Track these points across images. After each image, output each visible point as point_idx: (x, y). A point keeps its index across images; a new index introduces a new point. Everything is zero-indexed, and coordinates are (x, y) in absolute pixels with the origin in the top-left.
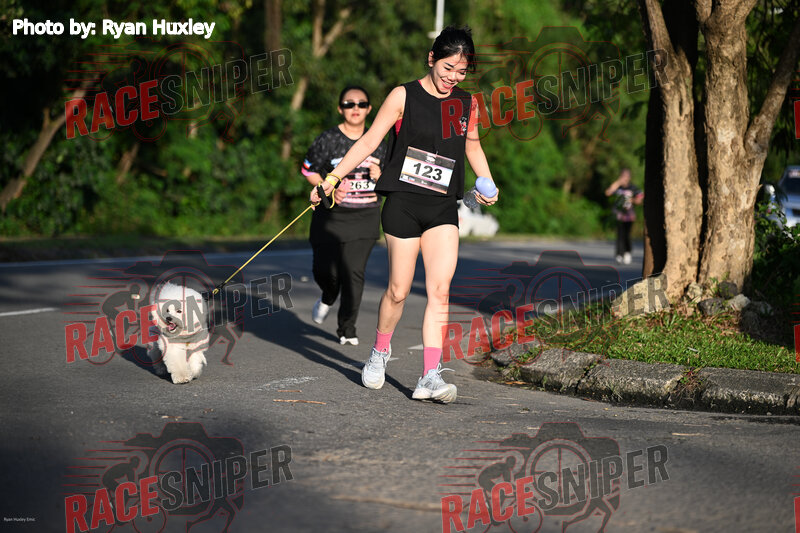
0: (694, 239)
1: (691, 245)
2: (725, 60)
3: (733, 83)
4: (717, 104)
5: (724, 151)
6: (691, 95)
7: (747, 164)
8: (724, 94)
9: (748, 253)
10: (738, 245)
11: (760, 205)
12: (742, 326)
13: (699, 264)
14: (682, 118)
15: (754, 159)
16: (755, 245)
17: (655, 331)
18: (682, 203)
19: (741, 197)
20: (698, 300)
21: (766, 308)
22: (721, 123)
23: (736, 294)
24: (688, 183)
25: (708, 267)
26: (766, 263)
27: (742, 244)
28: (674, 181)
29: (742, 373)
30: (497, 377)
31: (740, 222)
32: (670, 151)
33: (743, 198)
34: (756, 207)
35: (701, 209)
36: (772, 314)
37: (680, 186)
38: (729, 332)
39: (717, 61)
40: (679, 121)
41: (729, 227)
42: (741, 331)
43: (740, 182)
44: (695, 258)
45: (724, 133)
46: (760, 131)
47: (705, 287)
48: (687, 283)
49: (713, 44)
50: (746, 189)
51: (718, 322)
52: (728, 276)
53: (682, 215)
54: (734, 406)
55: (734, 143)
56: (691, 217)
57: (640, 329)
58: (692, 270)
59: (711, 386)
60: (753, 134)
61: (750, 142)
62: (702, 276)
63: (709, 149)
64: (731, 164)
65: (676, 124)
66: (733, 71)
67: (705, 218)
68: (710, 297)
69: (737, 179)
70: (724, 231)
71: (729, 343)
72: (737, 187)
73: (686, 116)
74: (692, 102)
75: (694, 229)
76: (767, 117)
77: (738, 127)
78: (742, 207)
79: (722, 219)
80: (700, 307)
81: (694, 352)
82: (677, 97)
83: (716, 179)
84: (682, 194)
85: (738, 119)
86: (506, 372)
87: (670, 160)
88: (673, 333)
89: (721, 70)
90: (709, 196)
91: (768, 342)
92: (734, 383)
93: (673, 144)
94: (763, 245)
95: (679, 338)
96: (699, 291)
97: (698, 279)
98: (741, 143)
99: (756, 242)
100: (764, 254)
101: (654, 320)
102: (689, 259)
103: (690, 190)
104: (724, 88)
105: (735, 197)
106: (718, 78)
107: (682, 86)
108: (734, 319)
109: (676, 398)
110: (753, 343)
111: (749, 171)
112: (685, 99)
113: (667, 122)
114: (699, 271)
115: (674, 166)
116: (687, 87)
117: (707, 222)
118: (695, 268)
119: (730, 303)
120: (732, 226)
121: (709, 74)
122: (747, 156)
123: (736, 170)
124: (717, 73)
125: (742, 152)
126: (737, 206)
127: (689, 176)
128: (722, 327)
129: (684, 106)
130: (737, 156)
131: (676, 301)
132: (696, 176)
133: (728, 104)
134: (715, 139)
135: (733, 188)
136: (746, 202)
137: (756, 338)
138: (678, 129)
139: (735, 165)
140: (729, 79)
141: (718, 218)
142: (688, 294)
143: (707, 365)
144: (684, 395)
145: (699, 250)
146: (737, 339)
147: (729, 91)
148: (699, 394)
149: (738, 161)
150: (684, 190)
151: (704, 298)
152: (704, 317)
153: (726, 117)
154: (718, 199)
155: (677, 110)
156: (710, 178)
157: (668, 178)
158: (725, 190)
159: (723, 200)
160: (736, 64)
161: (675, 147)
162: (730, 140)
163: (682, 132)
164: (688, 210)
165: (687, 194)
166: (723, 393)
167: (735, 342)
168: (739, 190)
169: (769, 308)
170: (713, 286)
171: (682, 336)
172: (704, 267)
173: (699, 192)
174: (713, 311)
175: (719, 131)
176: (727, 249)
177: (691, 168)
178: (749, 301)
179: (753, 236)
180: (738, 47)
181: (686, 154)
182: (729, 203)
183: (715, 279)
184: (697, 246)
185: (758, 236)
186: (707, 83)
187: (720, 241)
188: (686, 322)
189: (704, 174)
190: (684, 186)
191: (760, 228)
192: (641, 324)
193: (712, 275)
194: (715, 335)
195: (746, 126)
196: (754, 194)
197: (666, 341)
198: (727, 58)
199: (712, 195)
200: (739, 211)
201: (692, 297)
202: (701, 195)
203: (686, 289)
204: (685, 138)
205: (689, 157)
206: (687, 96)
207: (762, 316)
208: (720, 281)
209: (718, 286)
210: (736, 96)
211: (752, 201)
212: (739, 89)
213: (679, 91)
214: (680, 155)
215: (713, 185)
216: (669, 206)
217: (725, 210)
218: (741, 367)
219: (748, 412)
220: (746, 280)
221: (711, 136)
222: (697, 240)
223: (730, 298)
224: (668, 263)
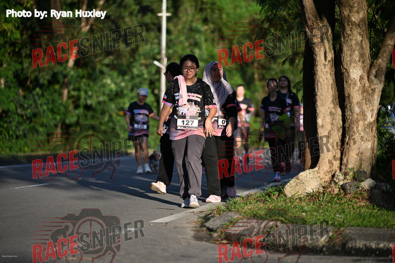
0: (337, 143)
1: (335, 147)
2: (354, 24)
3: (359, 38)
4: (349, 53)
5: (355, 84)
6: (332, 47)
7: (370, 92)
8: (354, 46)
9: (373, 151)
10: (367, 146)
11: (380, 119)
12: (371, 199)
13: (341, 160)
14: (327, 63)
15: (375, 88)
16: (377, 146)
17: (314, 204)
18: (328, 119)
19: (368, 114)
20: (341, 183)
21: (386, 187)
22: (353, 65)
23: (366, 178)
24: (332, 106)
25: (347, 161)
26: (385, 157)
27: (369, 145)
28: (323, 105)
29: (372, 230)
30: (210, 239)
31: (367, 130)
32: (319, 85)
33: (369, 114)
34: (377, 121)
35: (341, 123)
36: (391, 190)
37: (327, 108)
38: (363, 204)
39: (348, 24)
40: (325, 65)
41: (360, 134)
42: (370, 202)
43: (366, 104)
44: (339, 155)
45: (355, 72)
46: (378, 70)
47: (345, 174)
48: (333, 172)
49: (345, 13)
50: (370, 109)
51: (355, 198)
52: (360, 167)
53: (329, 127)
54: (367, 252)
55: (361, 78)
56: (335, 128)
57: (303, 204)
58: (337, 163)
59: (351, 239)
60: (374, 72)
61: (372, 77)
62: (343, 167)
63: (345, 83)
64: (360, 92)
65: (323, 67)
66: (359, 31)
67: (344, 128)
68: (349, 181)
69: (364, 102)
70: (357, 137)
71: (363, 210)
72: (365, 107)
73: (329, 61)
74: (333, 52)
75: (336, 136)
76: (383, 61)
77: (363, 68)
78: (368, 120)
79: (355, 129)
80: (343, 187)
81: (339, 217)
82: (322, 49)
83: (350, 103)
84: (329, 113)
85: (363, 62)
86: (215, 235)
87: (320, 91)
88: (326, 205)
89: (351, 30)
90: (346, 114)
91: (388, 209)
92: (367, 237)
93: (321, 80)
94: (383, 145)
95: (329, 209)
96: (342, 177)
97: (341, 169)
98: (366, 78)
99: (378, 144)
100: (384, 151)
101: (312, 197)
102: (334, 156)
103: (333, 110)
104: (354, 42)
105: (363, 114)
106: (349, 35)
107: (326, 41)
108: (365, 195)
109: (328, 248)
110: (379, 210)
111: (372, 96)
112: (328, 50)
113: (317, 65)
114: (341, 164)
115: (322, 95)
116: (329, 42)
117: (345, 132)
118: (338, 162)
119: (363, 184)
120: (362, 133)
121: (343, 33)
122: (370, 86)
123: (363, 96)
124: (349, 32)
125: (367, 84)
126: (365, 120)
127: (333, 101)
128: (358, 201)
129: (327, 55)
130: (364, 86)
131: (327, 184)
132: (337, 101)
133: (357, 53)
134: (349, 76)
135: (362, 108)
136: (371, 117)
137: (380, 207)
138: (324, 70)
139: (363, 93)
140: (357, 36)
141: (353, 128)
142: (335, 179)
143: (348, 226)
144: (334, 246)
145: (340, 150)
146: (368, 208)
147: (357, 44)
148: (344, 245)
149: (364, 91)
150: (329, 111)
151: (346, 181)
152: (346, 194)
153: (355, 61)
154: (352, 116)
155: (323, 58)
156: (347, 102)
157: (319, 103)
158: (357, 110)
159: (356, 116)
160: (361, 26)
161: (322, 82)
162: (359, 76)
163: (327, 72)
164: (332, 124)
165: (331, 113)
166: (360, 244)
167: (367, 210)
168: (366, 109)
169: (389, 187)
170: (351, 174)
171: (332, 207)
172: (345, 161)
173: (339, 111)
174: (352, 190)
175: (351, 70)
176: (359, 148)
177: (333, 96)
178: (375, 183)
179: (376, 140)
180: (361, 15)
181: (330, 87)
182: (359, 118)
183: (352, 169)
184: (339, 147)
185: (379, 139)
186: (342, 39)
187: (355, 143)
188: (333, 198)
189: (342, 100)
190: (329, 108)
191: (380, 134)
192: (304, 200)
193: (350, 166)
194: (353, 206)
195: (369, 66)
196: (376, 111)
197: (321, 211)
198: (354, 22)
199: (348, 113)
200: (366, 123)
201: (337, 181)
202: (341, 113)
203: (333, 176)
204: (329, 76)
205: (332, 88)
206: (329, 48)
207: (384, 192)
208: (355, 170)
209: (354, 173)
210: (362, 47)
211: (375, 116)
212: (363, 43)
213: (324, 45)
214: (326, 87)
215: (348, 106)
216: (320, 121)
217: (357, 123)
218: (371, 226)
219: (376, 255)
220: (373, 169)
221: (346, 74)
222: (339, 143)
223: (363, 181)
224: (321, 159)
